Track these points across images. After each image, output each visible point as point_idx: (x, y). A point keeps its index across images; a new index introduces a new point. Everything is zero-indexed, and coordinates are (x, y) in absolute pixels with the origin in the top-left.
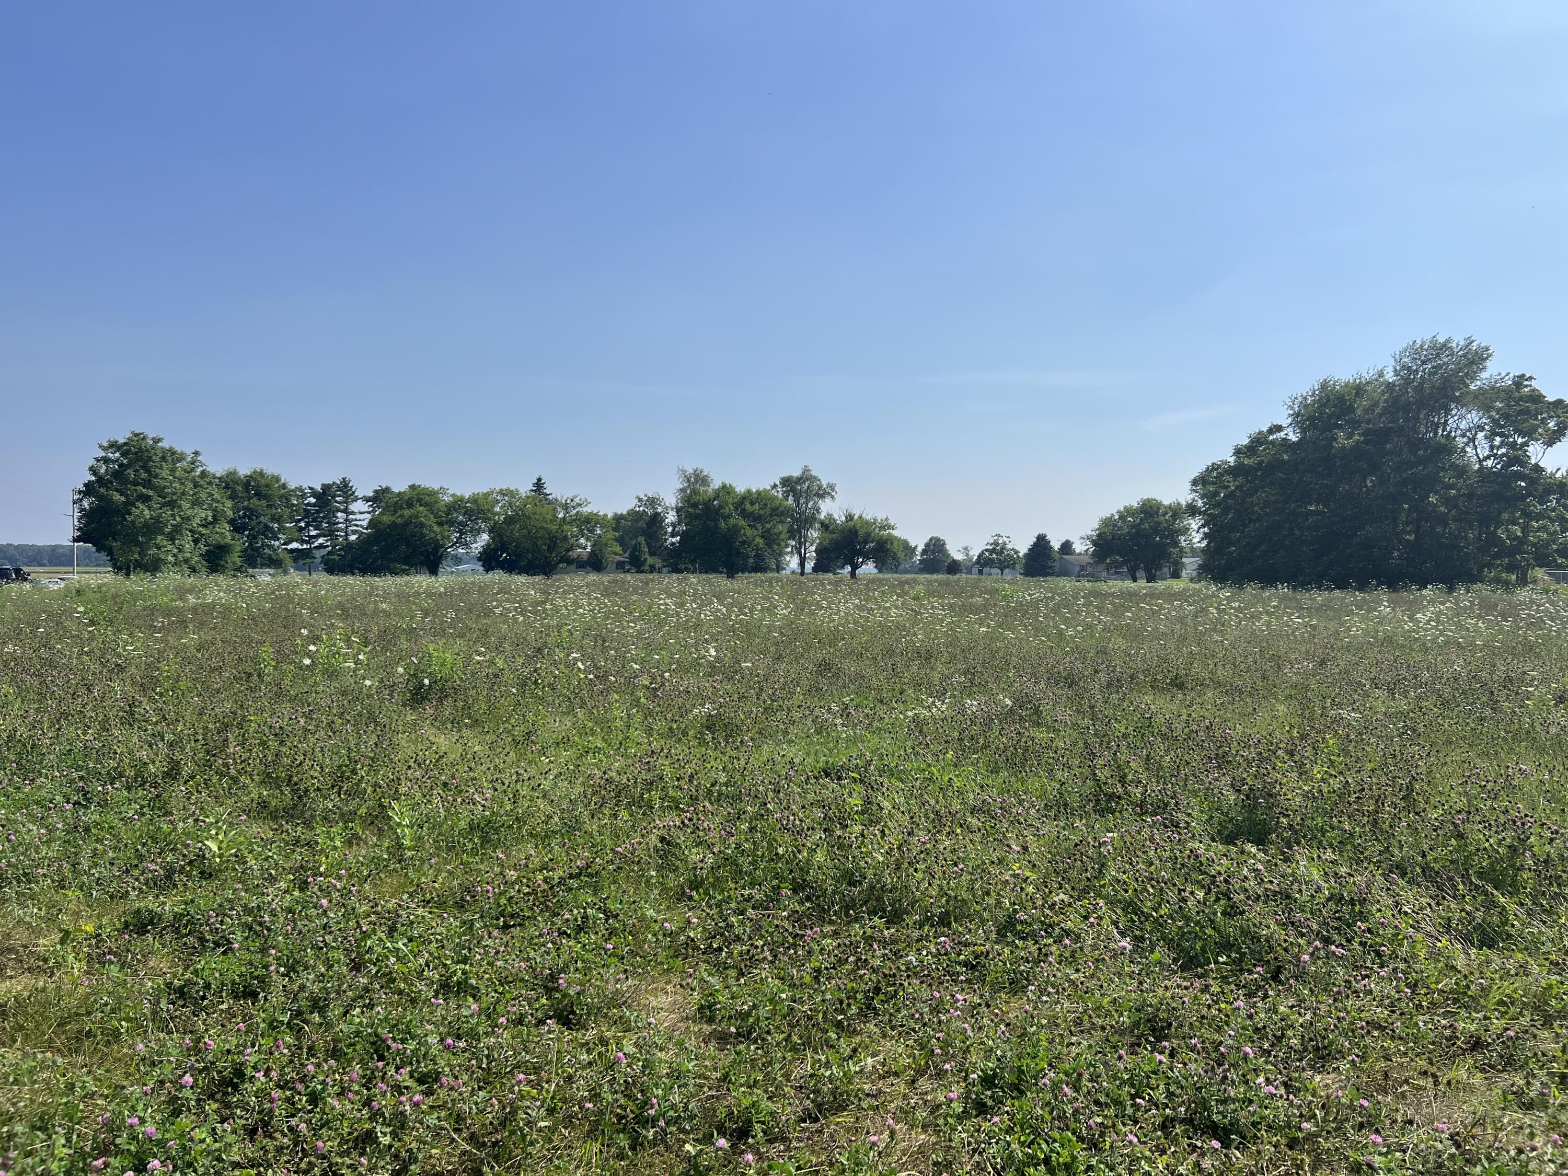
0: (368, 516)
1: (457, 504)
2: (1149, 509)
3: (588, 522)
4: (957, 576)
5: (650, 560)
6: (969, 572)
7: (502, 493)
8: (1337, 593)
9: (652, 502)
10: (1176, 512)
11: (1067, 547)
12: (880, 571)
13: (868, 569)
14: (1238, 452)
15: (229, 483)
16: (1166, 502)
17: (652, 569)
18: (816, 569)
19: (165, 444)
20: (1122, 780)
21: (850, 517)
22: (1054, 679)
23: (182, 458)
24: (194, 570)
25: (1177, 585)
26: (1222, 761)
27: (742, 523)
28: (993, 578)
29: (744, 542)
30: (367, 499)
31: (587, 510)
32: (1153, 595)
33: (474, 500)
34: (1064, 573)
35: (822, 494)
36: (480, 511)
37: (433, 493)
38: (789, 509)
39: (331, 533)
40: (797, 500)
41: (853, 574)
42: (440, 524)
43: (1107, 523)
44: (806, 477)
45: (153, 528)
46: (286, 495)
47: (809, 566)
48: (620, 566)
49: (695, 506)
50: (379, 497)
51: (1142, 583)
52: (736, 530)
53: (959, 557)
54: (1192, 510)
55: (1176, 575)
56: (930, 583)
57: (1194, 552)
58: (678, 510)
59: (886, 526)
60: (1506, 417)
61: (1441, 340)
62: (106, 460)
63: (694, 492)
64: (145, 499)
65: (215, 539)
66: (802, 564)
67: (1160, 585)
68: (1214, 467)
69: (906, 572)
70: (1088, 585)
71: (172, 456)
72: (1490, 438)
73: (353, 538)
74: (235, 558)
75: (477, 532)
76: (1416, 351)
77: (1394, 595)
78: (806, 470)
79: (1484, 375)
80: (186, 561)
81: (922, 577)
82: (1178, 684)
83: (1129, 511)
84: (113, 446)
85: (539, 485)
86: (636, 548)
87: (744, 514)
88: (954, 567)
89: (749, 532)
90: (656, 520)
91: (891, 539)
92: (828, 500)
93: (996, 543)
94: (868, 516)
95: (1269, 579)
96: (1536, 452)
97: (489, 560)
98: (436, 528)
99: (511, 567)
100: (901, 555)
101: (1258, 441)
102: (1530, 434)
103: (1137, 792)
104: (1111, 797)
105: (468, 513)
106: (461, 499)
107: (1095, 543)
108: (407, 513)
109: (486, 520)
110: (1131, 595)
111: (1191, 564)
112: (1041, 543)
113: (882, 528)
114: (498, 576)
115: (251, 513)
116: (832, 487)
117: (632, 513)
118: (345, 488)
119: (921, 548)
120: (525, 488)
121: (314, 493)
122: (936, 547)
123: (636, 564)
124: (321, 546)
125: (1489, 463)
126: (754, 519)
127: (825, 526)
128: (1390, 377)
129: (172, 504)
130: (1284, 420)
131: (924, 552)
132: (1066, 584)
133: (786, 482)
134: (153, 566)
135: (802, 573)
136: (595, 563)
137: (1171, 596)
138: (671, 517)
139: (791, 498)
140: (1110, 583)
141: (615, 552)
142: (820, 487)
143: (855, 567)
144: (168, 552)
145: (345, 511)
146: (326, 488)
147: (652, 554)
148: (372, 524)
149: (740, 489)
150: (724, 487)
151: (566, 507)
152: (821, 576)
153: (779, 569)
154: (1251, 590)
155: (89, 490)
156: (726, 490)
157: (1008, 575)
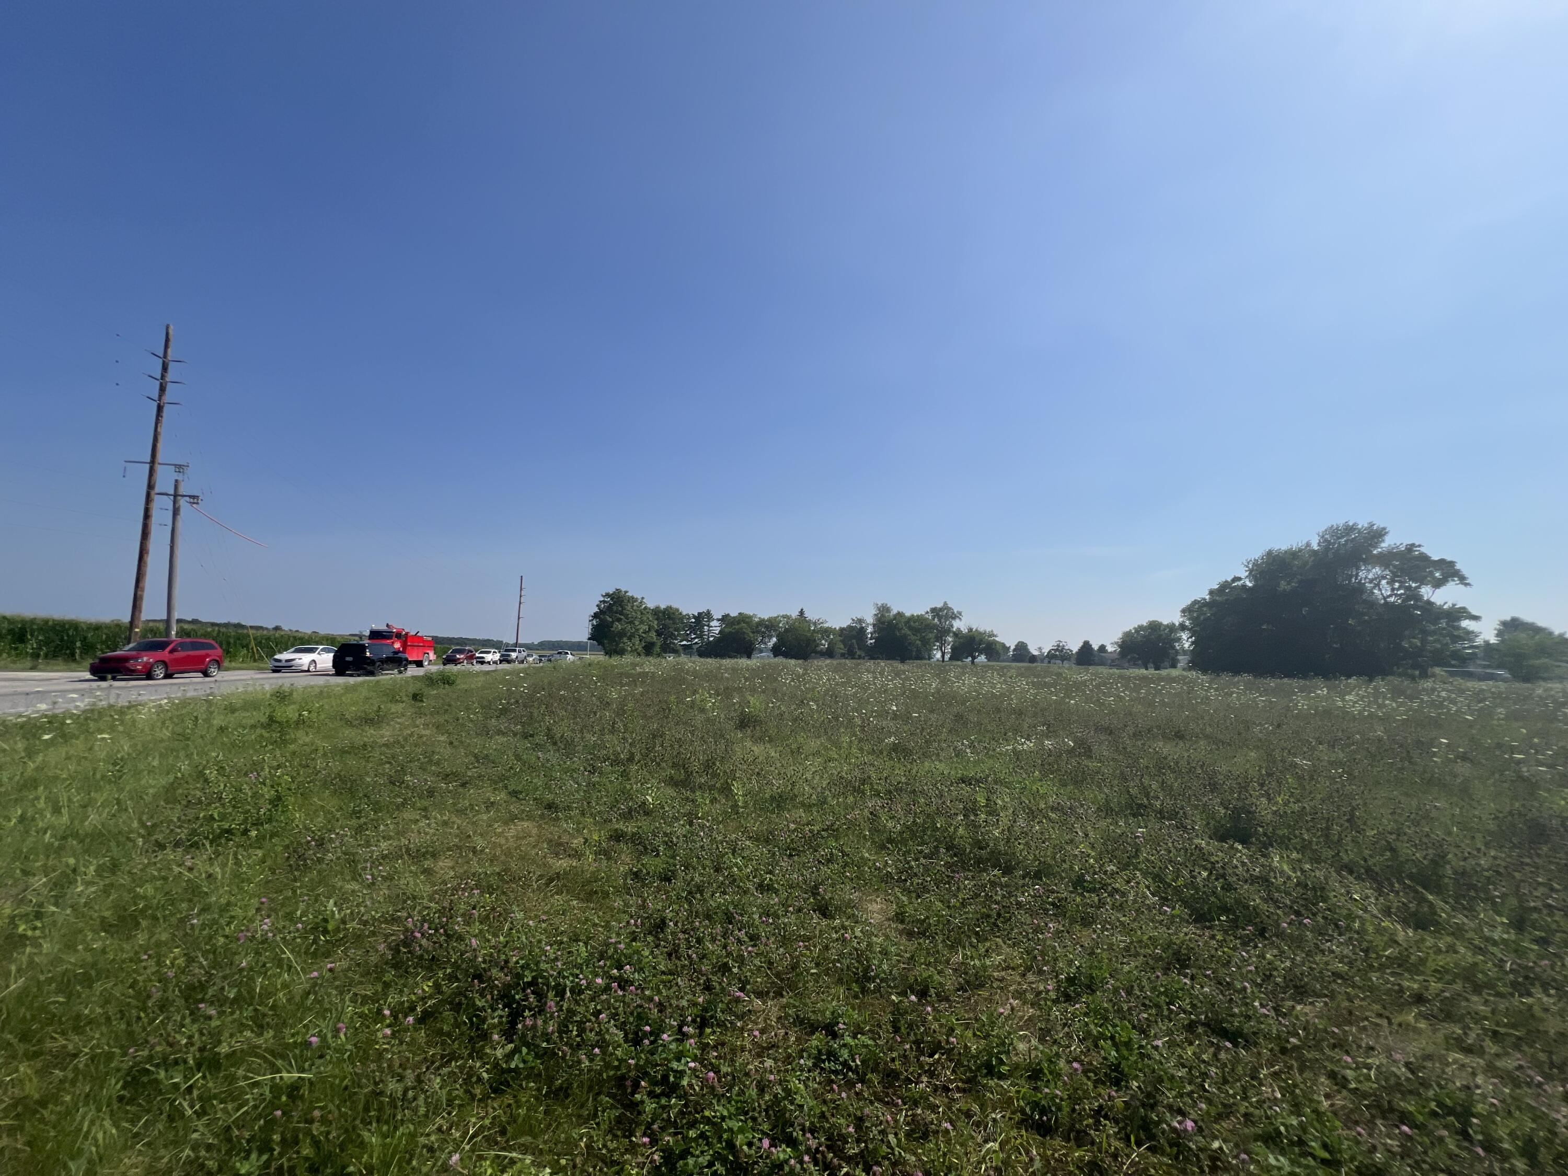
0: (719, 629)
1: (762, 622)
2: (1154, 627)
3: (827, 632)
4: (1035, 665)
5: (858, 653)
6: (1042, 661)
7: (784, 617)
8: (1286, 680)
9: (860, 621)
10: (1172, 628)
11: (1102, 648)
12: (989, 660)
13: (982, 658)
14: (1211, 592)
15: (657, 612)
16: (1165, 623)
17: (860, 657)
18: (950, 659)
19: (629, 594)
20: (1147, 796)
21: (970, 630)
22: (1099, 729)
23: (636, 600)
24: (639, 654)
25: (1174, 673)
26: (1214, 787)
27: (909, 632)
28: (1056, 666)
29: (910, 643)
30: (718, 620)
31: (826, 625)
32: (1161, 679)
33: (770, 620)
34: (1102, 663)
35: (954, 617)
36: (772, 626)
37: (750, 617)
38: (935, 625)
39: (700, 636)
40: (940, 620)
41: (973, 662)
42: (753, 633)
43: (1127, 635)
44: (946, 607)
45: (622, 634)
46: (681, 617)
47: (947, 657)
48: (843, 656)
49: (883, 623)
50: (725, 619)
51: (1152, 671)
52: (905, 636)
53: (1036, 653)
54: (1183, 627)
55: (1174, 666)
56: (1019, 668)
57: (1185, 652)
58: (874, 625)
59: (992, 635)
60: (1402, 570)
61: (1351, 524)
62: (604, 602)
63: (883, 616)
64: (619, 620)
65: (649, 639)
66: (943, 656)
67: (1164, 672)
68: (1195, 602)
69: (1004, 661)
70: (1117, 671)
71: (633, 599)
72: (1392, 582)
73: (711, 639)
74: (657, 649)
75: (770, 637)
76: (1335, 532)
77: (1328, 683)
78: (945, 603)
79: (1383, 545)
80: (636, 650)
81: (1014, 664)
82: (1179, 736)
83: (1141, 628)
84: (607, 595)
85: (802, 612)
86: (851, 646)
87: (910, 628)
88: (1033, 659)
89: (913, 637)
90: (862, 631)
91: (996, 642)
92: (958, 620)
93: (1058, 646)
94: (981, 630)
95: (1236, 672)
96: (1426, 592)
97: (776, 651)
98: (751, 635)
99: (787, 655)
100: (1001, 651)
101: (1224, 586)
102: (1422, 581)
103: (1158, 804)
104: (1140, 806)
105: (767, 627)
106: (763, 620)
107: (1120, 646)
108: (737, 627)
109: (775, 630)
110: (1143, 678)
111: (1183, 660)
112: (1086, 646)
113: (990, 636)
114: (780, 660)
115: (665, 627)
116: (960, 613)
117: (849, 627)
118: (708, 614)
119: (1013, 647)
120: (794, 614)
121: (694, 617)
122: (1022, 648)
123: (851, 654)
124: (696, 643)
125: (1392, 599)
126: (915, 631)
127: (957, 634)
128: (1315, 547)
129: (631, 623)
130: (1243, 574)
131: (1014, 650)
132: (1101, 669)
133: (934, 610)
134: (621, 652)
135: (943, 661)
136: (829, 654)
137: (1171, 680)
138: (870, 629)
139: (936, 620)
140: (1131, 671)
141: (840, 648)
142: (953, 613)
143: (974, 658)
144: (628, 646)
145: (708, 626)
146: (699, 614)
147: (859, 649)
148: (720, 632)
149: (908, 614)
150: (899, 613)
151: (815, 624)
152: (955, 663)
153: (930, 658)
154: (1225, 678)
155: (596, 616)
156: (900, 614)
157: (1066, 664)
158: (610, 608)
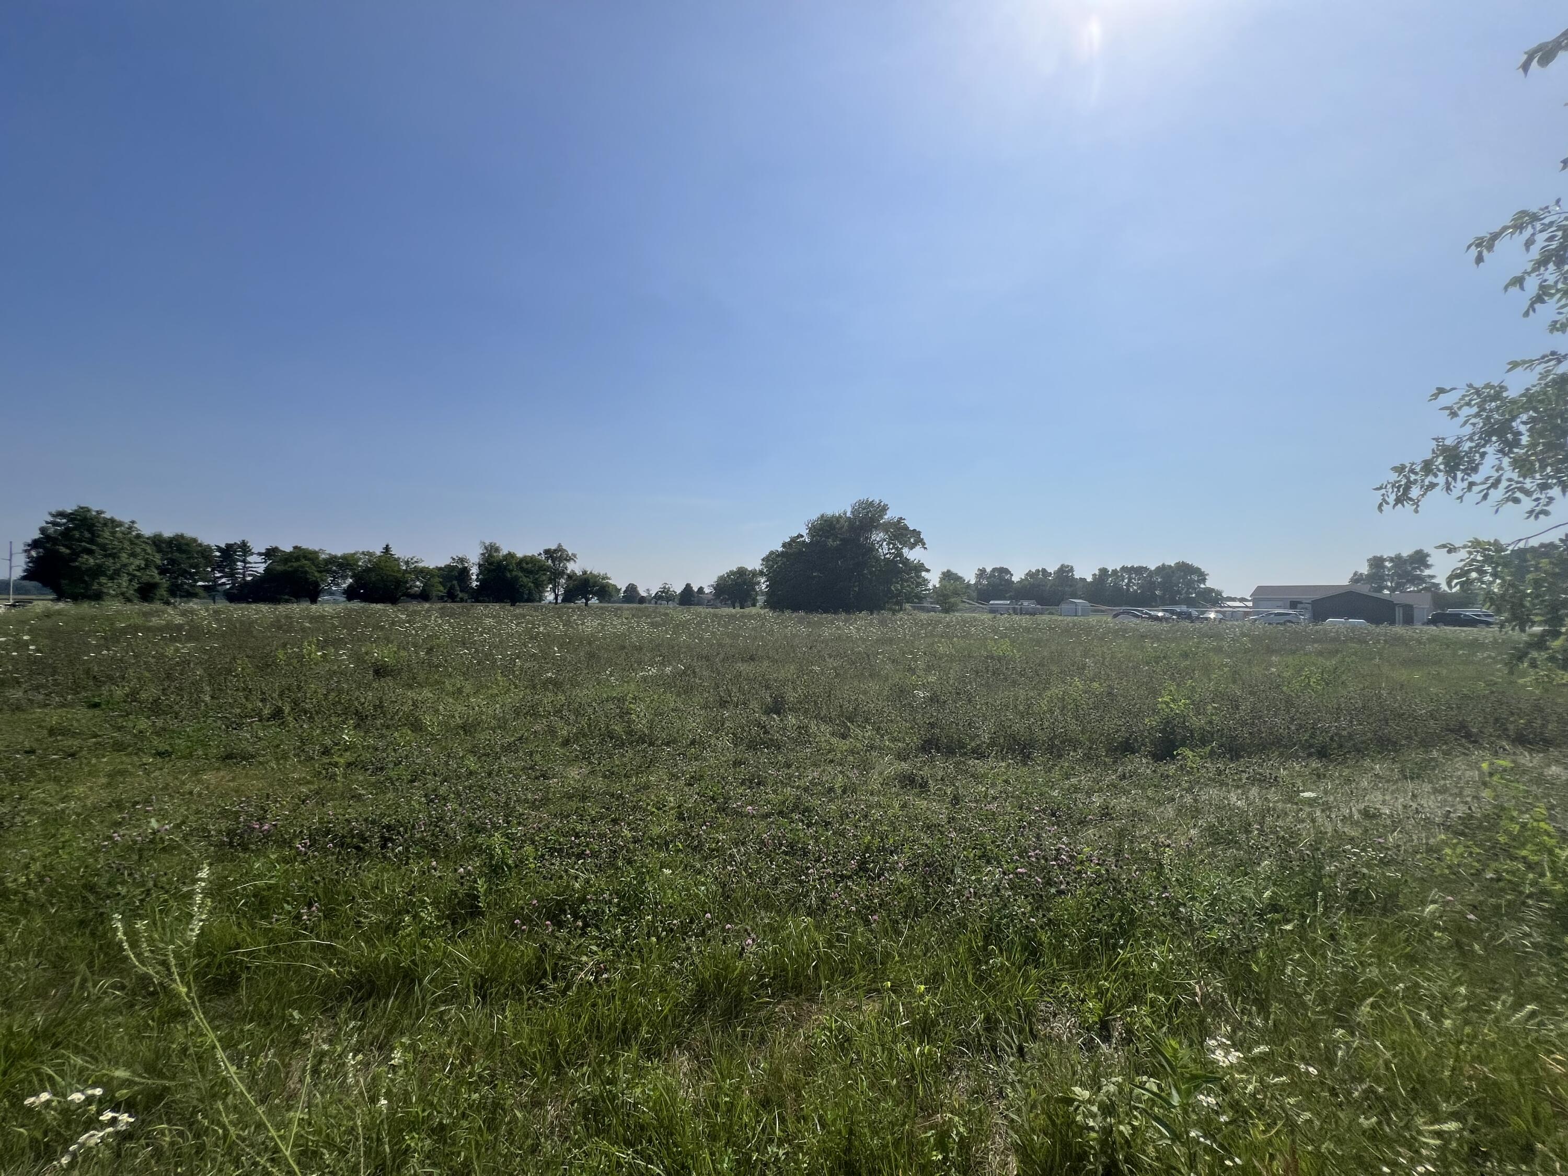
0: (264, 565)
1: (332, 560)
2: (741, 572)
3: (422, 572)
4: (644, 605)
5: (461, 595)
6: (650, 603)
7: (363, 553)
8: (824, 615)
9: (462, 560)
10: (754, 574)
11: (701, 590)
12: (601, 602)
13: (594, 601)
14: (784, 545)
15: (157, 542)
16: (749, 569)
17: (462, 600)
18: (563, 601)
19: (107, 515)
21: (585, 573)
23: (120, 524)
24: (129, 600)
25: (754, 610)
27: (520, 574)
28: (663, 606)
29: (522, 586)
30: (260, 554)
31: (421, 565)
32: (743, 616)
33: (344, 557)
34: (699, 603)
35: (569, 559)
36: (348, 564)
37: (316, 553)
38: (549, 567)
39: (232, 575)
40: (553, 562)
41: (586, 604)
42: (320, 572)
43: (721, 578)
44: (560, 549)
45: (98, 571)
46: (205, 552)
47: (560, 600)
48: (441, 599)
49: (490, 564)
50: (270, 553)
51: (738, 609)
52: (516, 578)
53: (644, 594)
54: (761, 573)
55: (754, 605)
56: (632, 609)
57: (762, 593)
58: (480, 566)
59: (605, 577)
60: (895, 536)
61: (870, 500)
62: (55, 524)
63: (490, 556)
64: (90, 552)
65: (145, 579)
66: (556, 598)
67: (747, 610)
68: (772, 553)
69: (614, 602)
70: (712, 610)
71: (113, 523)
72: (888, 544)
73: (249, 578)
74: (163, 592)
75: (344, 577)
76: (861, 503)
77: (847, 616)
78: (560, 545)
79: (886, 517)
80: (123, 594)
81: (626, 605)
83: (732, 573)
84: (61, 514)
85: (387, 548)
86: (452, 588)
87: (523, 570)
88: (642, 600)
89: (525, 580)
90: (465, 572)
91: (608, 585)
92: (572, 562)
93: (664, 588)
94: (595, 572)
95: (795, 609)
96: (905, 551)
97: (351, 594)
98: (317, 574)
99: (369, 598)
100: (613, 593)
101: (793, 540)
102: (904, 544)
105: (340, 566)
106: (335, 557)
107: (715, 589)
108: (295, 564)
109: (351, 570)
110: (732, 617)
111: (761, 599)
112: (688, 587)
113: (603, 579)
114: (356, 605)
115: (172, 562)
116: (575, 555)
117: (448, 567)
118: (244, 548)
119: (623, 589)
120: (378, 551)
121: (219, 549)
122: (632, 589)
123: (451, 596)
124: (224, 584)
125: (888, 556)
126: (528, 572)
127: (570, 577)
128: (849, 514)
129: (114, 556)
130: (805, 532)
131: (625, 592)
132: (700, 609)
133: (547, 552)
134: (98, 597)
135: (556, 603)
136: (424, 596)
137: (751, 617)
138: (474, 570)
139: (550, 561)
140: (723, 609)
141: (441, 590)
142: (567, 555)
143: (587, 600)
144: (110, 588)
145: (244, 561)
146: (229, 546)
147: (461, 591)
148: (266, 570)
149: (520, 554)
150: (510, 553)
151: (407, 563)
152: (568, 605)
153: (541, 600)
154: (787, 613)
155: (35, 544)
156: (511, 555)
157: (671, 604)
158: (66, 534)
